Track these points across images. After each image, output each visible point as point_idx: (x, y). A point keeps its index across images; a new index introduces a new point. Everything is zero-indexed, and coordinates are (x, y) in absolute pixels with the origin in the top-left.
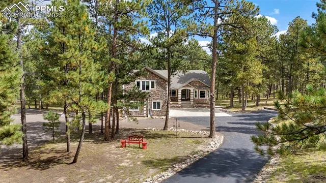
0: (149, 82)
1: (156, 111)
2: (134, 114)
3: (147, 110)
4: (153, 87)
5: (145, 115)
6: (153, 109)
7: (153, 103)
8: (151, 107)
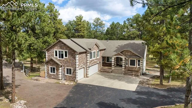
0: (63, 51)
1: (68, 76)
2: (53, 76)
3: (62, 74)
4: (66, 56)
5: (61, 78)
6: (66, 74)
7: (66, 69)
8: (65, 72)
